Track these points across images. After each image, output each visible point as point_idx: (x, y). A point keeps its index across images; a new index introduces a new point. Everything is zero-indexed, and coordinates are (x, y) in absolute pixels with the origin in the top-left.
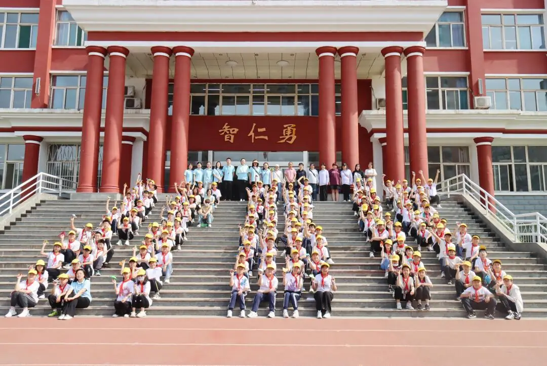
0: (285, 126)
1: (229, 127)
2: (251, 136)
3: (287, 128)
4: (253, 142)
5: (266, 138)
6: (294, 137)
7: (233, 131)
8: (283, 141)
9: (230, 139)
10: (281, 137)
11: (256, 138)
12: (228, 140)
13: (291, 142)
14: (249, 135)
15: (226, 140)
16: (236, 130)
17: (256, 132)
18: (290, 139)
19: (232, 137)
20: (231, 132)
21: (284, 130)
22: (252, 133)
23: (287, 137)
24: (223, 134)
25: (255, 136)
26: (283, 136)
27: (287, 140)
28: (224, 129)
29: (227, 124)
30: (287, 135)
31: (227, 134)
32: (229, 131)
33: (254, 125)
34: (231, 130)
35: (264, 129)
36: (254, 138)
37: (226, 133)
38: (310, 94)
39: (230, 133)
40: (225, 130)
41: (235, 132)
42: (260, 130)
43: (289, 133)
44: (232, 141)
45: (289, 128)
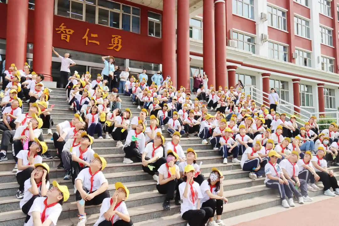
0: (113, 36)
1: (65, 27)
2: (85, 39)
3: (114, 38)
4: (87, 44)
5: (98, 43)
6: (120, 47)
7: (69, 31)
8: (112, 48)
9: (66, 38)
10: (110, 45)
11: (90, 41)
12: (64, 39)
13: (118, 50)
14: (83, 38)
15: (62, 39)
16: (72, 31)
17: (89, 36)
18: (117, 47)
19: (68, 36)
20: (68, 33)
21: (113, 39)
22: (85, 37)
23: (115, 45)
24: (59, 32)
25: (89, 39)
26: (112, 44)
27: (115, 47)
28: (61, 28)
29: (63, 24)
30: (114, 44)
31: (64, 33)
32: (65, 31)
33: (88, 30)
34: (67, 30)
35: (96, 36)
36: (88, 41)
37: (62, 32)
38: (131, 15)
39: (66, 33)
40: (62, 30)
41: (71, 33)
42: (92, 35)
43: (116, 42)
44: (68, 40)
45: (116, 39)
